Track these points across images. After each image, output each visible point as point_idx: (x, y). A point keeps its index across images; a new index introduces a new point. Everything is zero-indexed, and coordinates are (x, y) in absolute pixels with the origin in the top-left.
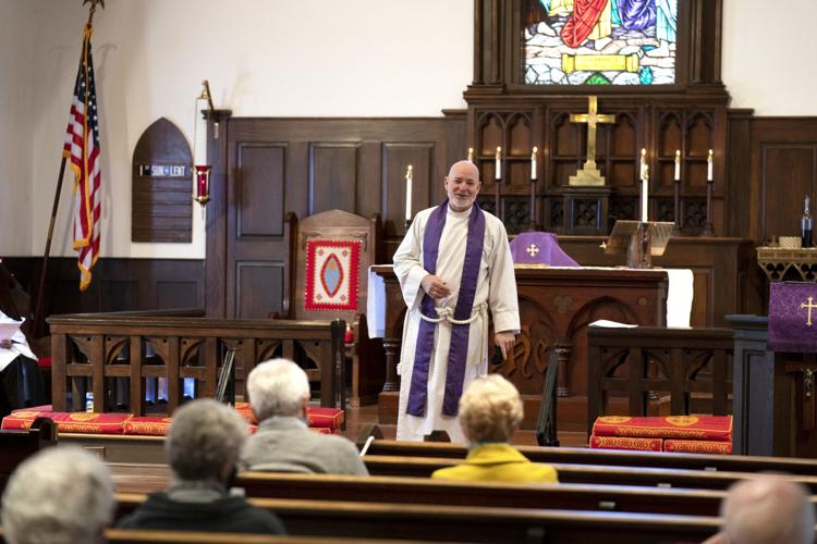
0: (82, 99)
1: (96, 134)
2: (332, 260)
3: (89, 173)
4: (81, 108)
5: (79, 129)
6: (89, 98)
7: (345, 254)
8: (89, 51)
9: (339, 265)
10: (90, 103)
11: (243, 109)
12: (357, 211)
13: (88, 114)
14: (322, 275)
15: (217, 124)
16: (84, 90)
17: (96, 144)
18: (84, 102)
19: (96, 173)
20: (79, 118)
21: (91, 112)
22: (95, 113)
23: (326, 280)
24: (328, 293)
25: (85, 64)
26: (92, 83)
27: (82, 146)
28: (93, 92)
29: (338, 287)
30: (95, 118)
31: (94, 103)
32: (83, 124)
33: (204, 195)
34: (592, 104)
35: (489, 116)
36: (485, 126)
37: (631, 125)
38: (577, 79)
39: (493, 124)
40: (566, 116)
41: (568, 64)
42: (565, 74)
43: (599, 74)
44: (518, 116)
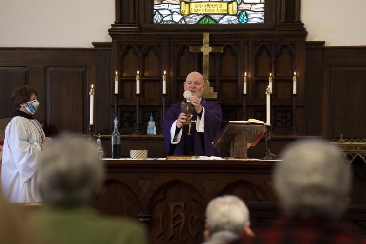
34: (207, 38)
35: (129, 47)
36: (125, 55)
37: (234, 54)
38: (192, 20)
39: (131, 52)
40: (186, 47)
41: (185, 9)
42: (184, 17)
43: (207, 16)
44: (150, 48)
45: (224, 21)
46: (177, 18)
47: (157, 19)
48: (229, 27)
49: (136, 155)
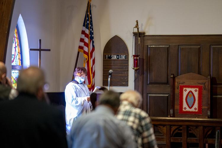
0: (87, 27)
1: (93, 42)
2: (190, 93)
3: (91, 58)
4: (87, 32)
5: (87, 40)
6: (91, 28)
7: (196, 91)
8: (90, 8)
9: (194, 95)
10: (91, 30)
11: (150, 32)
12: (199, 73)
13: (90, 34)
14: (186, 99)
15: (139, 38)
16: (88, 24)
17: (93, 46)
18: (88, 29)
19: (93, 58)
20: (86, 36)
21: (91, 33)
22: (93, 33)
23: (188, 102)
24: (189, 107)
25: (89, 13)
26: (91, 21)
27: (88, 47)
28: (92, 25)
29: (193, 105)
30: (93, 36)
31: (92, 30)
32: (88, 38)
33: (137, 67)
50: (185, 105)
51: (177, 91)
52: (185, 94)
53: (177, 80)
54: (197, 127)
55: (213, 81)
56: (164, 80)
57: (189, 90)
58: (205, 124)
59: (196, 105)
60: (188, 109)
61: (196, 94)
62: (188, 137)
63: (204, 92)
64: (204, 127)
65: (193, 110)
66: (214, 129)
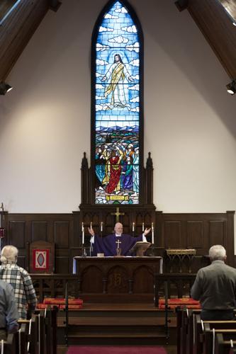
2: (41, 255)
7: (45, 253)
9: (43, 257)
14: (38, 259)
23: (39, 261)
24: (40, 265)
29: (43, 263)
34: (118, 209)
35: (86, 213)
36: (85, 216)
37: (128, 216)
38: (110, 203)
39: (87, 215)
40: (109, 213)
41: (108, 198)
42: (107, 201)
43: (117, 201)
44: (95, 213)
45: (123, 203)
46: (105, 202)
47: (97, 202)
48: (125, 205)
49: (100, 256)
50: (37, 264)
51: (31, 254)
52: (37, 256)
53: (31, 246)
54: (50, 280)
55: (56, 247)
56: (22, 246)
57: (40, 253)
58: (55, 278)
59: (45, 264)
60: (39, 267)
61: (45, 256)
62: (43, 287)
63: (50, 254)
64: (55, 280)
65: (42, 267)
66: (61, 281)
